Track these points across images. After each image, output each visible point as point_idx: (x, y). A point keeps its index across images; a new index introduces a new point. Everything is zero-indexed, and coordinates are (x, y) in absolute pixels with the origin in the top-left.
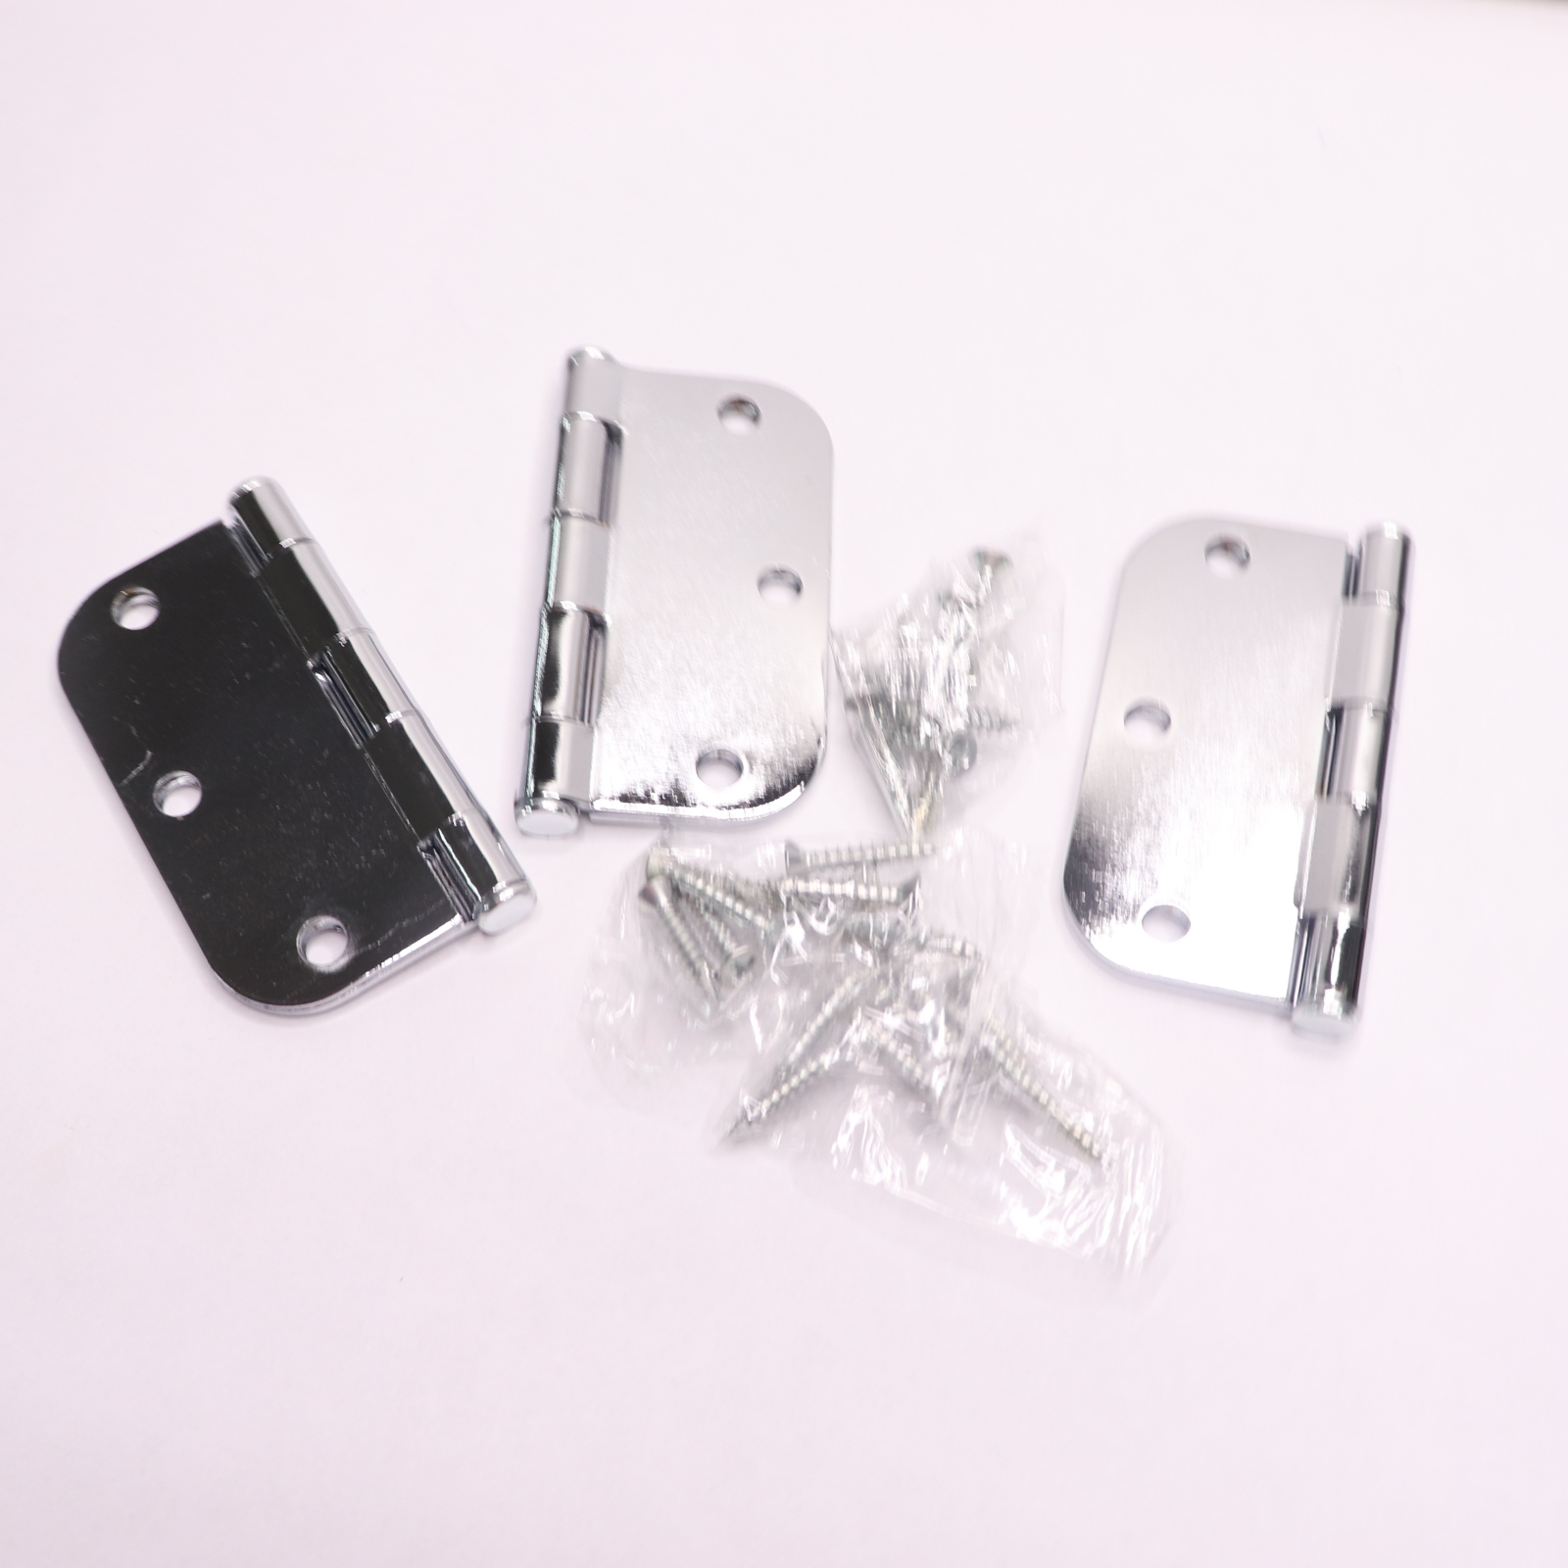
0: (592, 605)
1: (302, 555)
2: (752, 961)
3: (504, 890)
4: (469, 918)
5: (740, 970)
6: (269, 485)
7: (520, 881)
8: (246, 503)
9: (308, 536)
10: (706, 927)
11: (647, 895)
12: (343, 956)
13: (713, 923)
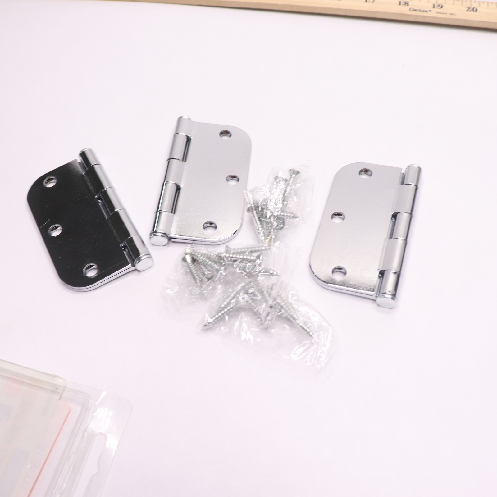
0: (177, 182)
1: (97, 168)
2: (212, 277)
3: (143, 257)
4: (133, 265)
5: (209, 279)
6: (91, 150)
7: (148, 255)
8: (83, 155)
9: (99, 163)
10: (201, 268)
11: (184, 260)
12: (96, 274)
13: (203, 268)
